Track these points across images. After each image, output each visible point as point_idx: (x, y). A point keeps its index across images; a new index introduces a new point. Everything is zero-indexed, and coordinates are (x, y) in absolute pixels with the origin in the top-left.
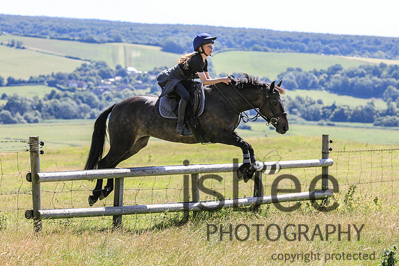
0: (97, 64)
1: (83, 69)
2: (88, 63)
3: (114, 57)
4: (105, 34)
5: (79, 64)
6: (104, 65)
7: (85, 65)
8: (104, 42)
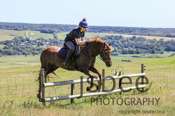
0: (20, 37)
1: (15, 39)
2: (17, 37)
3: (25, 35)
4: (22, 27)
5: (14, 37)
6: (22, 37)
7: (16, 38)
8: (22, 30)
